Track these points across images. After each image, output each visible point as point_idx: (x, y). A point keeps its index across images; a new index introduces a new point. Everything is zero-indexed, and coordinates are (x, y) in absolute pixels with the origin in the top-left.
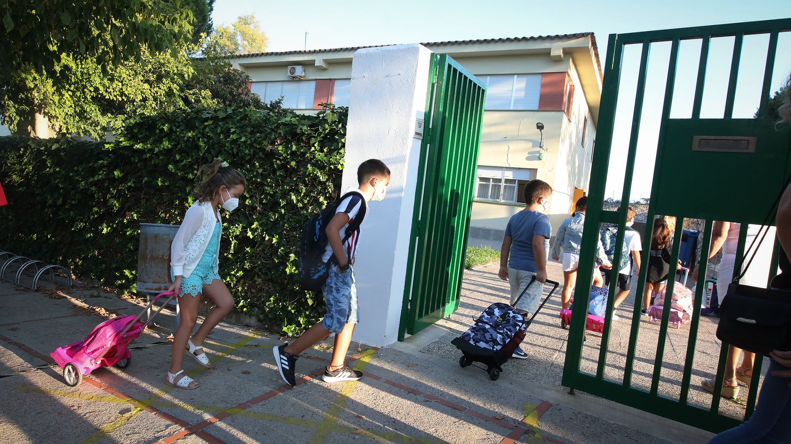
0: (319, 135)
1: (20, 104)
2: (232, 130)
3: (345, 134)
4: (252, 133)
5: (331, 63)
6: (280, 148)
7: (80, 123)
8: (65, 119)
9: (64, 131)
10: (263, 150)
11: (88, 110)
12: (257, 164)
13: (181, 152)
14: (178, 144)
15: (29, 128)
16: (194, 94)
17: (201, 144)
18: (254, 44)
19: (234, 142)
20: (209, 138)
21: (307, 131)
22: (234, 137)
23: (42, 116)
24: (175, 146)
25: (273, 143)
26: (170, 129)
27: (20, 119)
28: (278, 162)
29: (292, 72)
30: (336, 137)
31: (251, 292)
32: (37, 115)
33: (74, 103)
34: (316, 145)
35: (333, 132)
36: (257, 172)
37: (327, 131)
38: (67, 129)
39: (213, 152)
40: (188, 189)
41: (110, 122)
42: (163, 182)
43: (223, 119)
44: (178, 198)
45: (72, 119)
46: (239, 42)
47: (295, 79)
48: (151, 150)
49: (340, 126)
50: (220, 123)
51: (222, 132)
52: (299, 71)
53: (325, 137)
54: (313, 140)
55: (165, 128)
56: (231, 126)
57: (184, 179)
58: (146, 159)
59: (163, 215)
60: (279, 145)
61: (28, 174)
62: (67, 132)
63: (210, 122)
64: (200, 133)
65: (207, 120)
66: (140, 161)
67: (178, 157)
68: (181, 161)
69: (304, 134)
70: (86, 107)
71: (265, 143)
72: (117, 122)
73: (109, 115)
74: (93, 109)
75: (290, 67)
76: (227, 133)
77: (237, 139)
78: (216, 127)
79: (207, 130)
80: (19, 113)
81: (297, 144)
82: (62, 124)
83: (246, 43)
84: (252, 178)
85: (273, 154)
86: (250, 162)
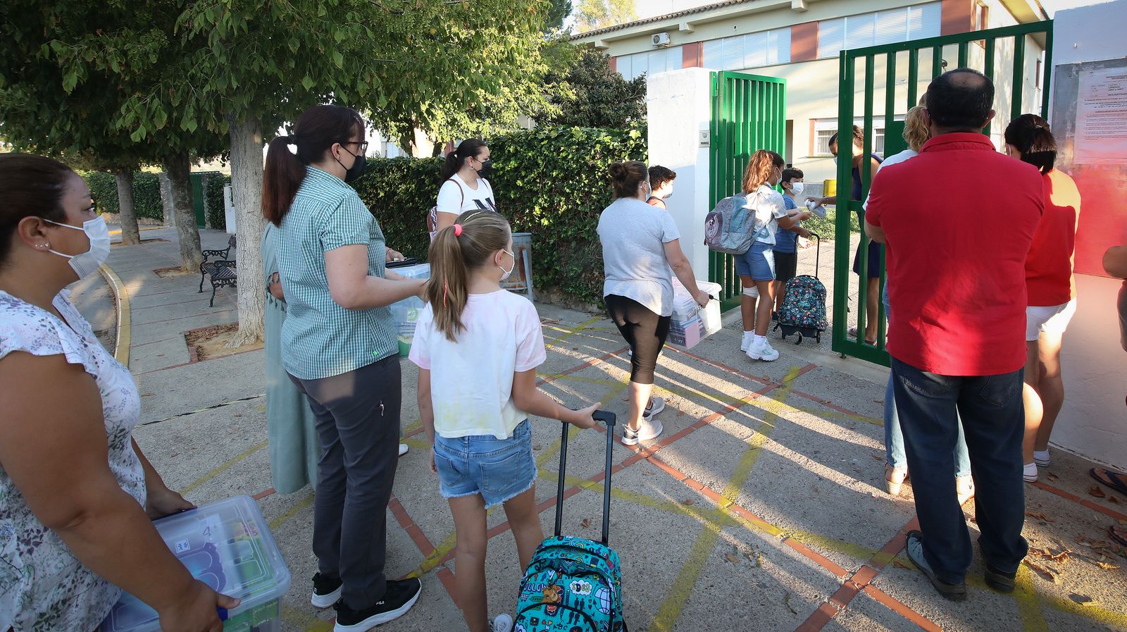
0: (628, 149)
1: (400, 121)
2: (562, 148)
3: (647, 148)
4: (577, 150)
5: (697, 25)
6: (599, 162)
7: (453, 132)
8: (439, 130)
9: (440, 141)
10: (586, 164)
11: (458, 119)
12: (584, 176)
13: (526, 168)
14: (522, 162)
15: (411, 142)
16: (553, 87)
17: (540, 162)
18: (623, 7)
19: (564, 158)
20: (546, 156)
21: (618, 146)
22: (564, 154)
23: (419, 129)
24: (520, 164)
25: (593, 158)
26: (516, 149)
27: (402, 135)
28: (599, 173)
29: (657, 40)
30: (641, 150)
31: (592, 284)
32: (415, 129)
33: (445, 114)
34: (626, 158)
35: (638, 147)
36: (584, 183)
37: (633, 146)
38: (442, 138)
39: (550, 167)
40: (534, 199)
41: (479, 126)
42: (515, 194)
43: (556, 138)
44: (528, 207)
45: (445, 130)
46: (607, 6)
47: (660, 47)
48: (503, 169)
49: (643, 140)
50: (553, 143)
51: (554, 151)
52: (664, 38)
53: (632, 151)
54: (623, 154)
55: (511, 150)
56: (561, 145)
57: (531, 190)
58: (500, 176)
59: (518, 222)
60: (598, 159)
61: (411, 191)
62: (443, 141)
63: (546, 142)
64: (538, 151)
65: (542, 140)
66: (496, 177)
67: (523, 174)
68: (526, 176)
69: (616, 149)
70: (456, 116)
71: (588, 158)
72: (484, 126)
73: (477, 120)
74: (462, 117)
75: (653, 36)
76: (558, 150)
77: (567, 156)
78: (550, 146)
79: (543, 149)
80: (400, 130)
81: (613, 158)
82: (437, 135)
83: (613, 7)
84: (581, 188)
85: (594, 167)
86: (578, 174)
